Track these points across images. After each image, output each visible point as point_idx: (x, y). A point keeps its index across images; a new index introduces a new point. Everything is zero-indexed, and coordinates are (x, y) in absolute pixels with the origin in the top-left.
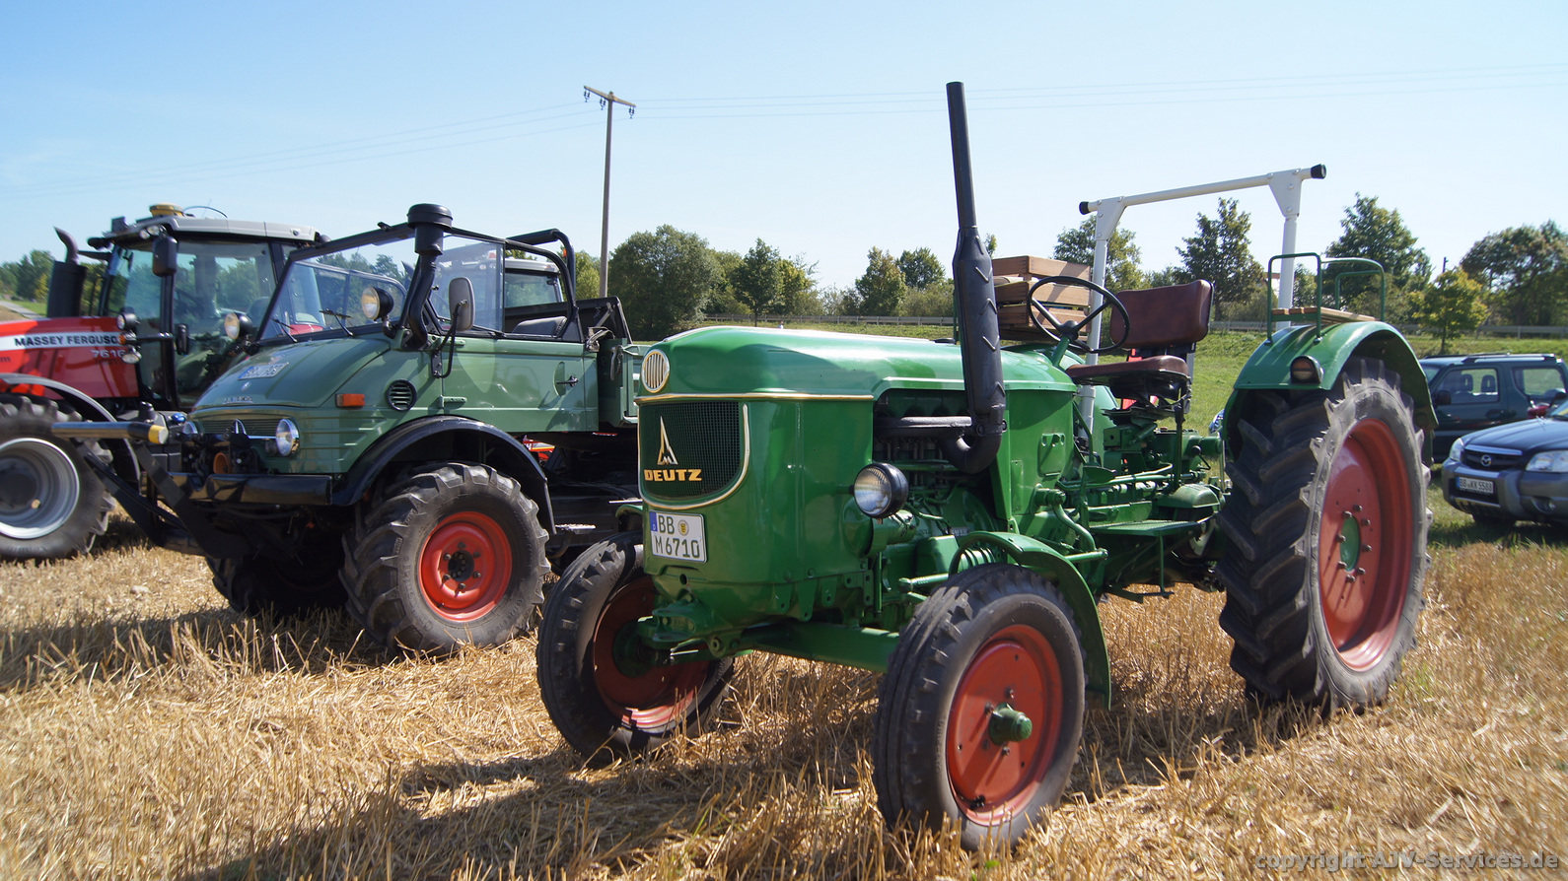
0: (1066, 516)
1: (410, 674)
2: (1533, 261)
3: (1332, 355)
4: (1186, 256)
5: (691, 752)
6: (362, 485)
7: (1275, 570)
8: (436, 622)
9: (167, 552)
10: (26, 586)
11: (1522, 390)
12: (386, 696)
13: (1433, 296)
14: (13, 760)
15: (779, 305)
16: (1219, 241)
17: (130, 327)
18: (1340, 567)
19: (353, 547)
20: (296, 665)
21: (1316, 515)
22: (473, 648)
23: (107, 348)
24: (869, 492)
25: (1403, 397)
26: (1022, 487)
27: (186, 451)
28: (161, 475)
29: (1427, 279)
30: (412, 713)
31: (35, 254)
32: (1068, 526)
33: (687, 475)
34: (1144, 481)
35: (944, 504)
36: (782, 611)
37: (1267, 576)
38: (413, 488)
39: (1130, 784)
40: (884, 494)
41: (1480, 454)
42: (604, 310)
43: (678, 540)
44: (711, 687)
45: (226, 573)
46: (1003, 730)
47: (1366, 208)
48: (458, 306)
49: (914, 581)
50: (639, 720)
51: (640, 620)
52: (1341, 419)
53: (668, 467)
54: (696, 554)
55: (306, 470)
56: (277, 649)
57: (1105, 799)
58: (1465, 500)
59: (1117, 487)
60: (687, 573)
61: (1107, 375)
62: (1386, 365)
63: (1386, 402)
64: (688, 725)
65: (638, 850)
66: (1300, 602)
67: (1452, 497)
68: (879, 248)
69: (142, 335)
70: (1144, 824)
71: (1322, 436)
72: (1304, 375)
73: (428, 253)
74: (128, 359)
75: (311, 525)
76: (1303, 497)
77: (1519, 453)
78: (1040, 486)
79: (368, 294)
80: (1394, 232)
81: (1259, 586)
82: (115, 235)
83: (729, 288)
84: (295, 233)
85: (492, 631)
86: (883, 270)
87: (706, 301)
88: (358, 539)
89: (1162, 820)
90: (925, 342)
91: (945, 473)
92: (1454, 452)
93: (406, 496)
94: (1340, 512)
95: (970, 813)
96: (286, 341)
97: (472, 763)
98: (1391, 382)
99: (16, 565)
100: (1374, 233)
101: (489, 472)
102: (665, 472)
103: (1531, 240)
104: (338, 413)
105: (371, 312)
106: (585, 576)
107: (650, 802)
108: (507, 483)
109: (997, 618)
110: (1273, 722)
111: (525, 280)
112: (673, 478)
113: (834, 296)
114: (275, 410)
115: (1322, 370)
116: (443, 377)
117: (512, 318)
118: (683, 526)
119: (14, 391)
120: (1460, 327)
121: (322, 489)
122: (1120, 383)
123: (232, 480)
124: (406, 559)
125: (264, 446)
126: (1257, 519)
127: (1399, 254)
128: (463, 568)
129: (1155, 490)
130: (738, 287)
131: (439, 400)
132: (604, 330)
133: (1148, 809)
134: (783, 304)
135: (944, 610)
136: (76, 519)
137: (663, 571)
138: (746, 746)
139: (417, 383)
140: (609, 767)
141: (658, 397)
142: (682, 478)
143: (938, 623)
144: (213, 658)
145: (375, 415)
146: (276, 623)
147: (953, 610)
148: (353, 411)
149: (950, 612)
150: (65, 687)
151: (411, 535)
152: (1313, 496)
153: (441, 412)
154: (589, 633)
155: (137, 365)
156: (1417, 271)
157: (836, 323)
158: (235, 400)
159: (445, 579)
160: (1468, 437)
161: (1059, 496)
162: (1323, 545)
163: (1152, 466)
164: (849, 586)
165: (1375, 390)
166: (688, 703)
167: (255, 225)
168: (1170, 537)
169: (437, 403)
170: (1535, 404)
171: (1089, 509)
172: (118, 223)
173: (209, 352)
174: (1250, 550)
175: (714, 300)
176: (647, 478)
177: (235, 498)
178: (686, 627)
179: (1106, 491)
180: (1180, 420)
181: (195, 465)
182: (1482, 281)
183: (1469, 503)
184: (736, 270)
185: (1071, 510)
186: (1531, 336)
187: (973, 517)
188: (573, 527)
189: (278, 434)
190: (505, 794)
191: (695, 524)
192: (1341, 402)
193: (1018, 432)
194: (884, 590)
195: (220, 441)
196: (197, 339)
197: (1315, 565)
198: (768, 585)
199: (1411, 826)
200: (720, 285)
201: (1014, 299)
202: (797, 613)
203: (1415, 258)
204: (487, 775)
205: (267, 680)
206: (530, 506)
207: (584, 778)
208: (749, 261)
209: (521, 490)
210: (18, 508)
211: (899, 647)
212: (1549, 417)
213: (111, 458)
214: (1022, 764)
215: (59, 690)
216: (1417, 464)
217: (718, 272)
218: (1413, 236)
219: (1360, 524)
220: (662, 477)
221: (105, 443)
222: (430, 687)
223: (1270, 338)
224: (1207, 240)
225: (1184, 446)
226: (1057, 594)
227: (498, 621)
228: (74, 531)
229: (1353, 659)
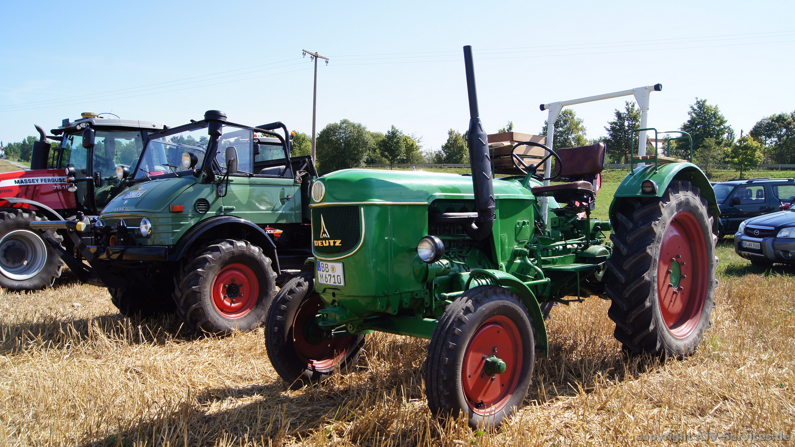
0: (529, 262)
1: (207, 345)
2: (787, 131)
3: (663, 180)
4: (609, 131)
5: (343, 382)
6: (183, 251)
7: (635, 288)
8: (221, 319)
9: (91, 286)
10: (20, 303)
11: (777, 197)
12: (194, 356)
13: (736, 150)
14: (8, 388)
15: (403, 159)
16: (626, 123)
17: (71, 174)
18: (670, 286)
19: (179, 282)
20: (150, 340)
21: (655, 260)
22: (239, 332)
23: (60, 184)
24: (425, 250)
25: (702, 200)
26: (507, 247)
27: (96, 235)
28: (83, 246)
29: (733, 141)
30: (206, 364)
31: (29, 138)
32: (531, 267)
33: (334, 243)
34: (572, 244)
35: (466, 257)
36: (383, 310)
37: (631, 291)
38: (208, 252)
39: (560, 396)
40: (433, 251)
41: (754, 229)
42: (305, 162)
43: (331, 275)
44: (353, 349)
45: (118, 296)
46: (492, 368)
47: (701, 105)
48: (230, 161)
49: (449, 294)
50: (316, 366)
51: (317, 316)
52: (668, 211)
53: (325, 239)
54: (339, 282)
55: (155, 243)
56: (141, 333)
57: (547, 403)
58: (746, 253)
59: (557, 247)
60: (336, 292)
61: (552, 191)
62: (692, 184)
63: (693, 203)
64: (341, 369)
65: (310, 429)
66: (648, 304)
67: (739, 251)
68: (453, 130)
69: (78, 178)
70: (566, 415)
71: (658, 220)
72: (648, 189)
73: (215, 134)
74: (70, 190)
75: (158, 271)
76: (648, 251)
77: (773, 228)
78: (516, 247)
79: (185, 156)
80: (715, 117)
81: (627, 296)
82: (64, 128)
83: (377, 151)
84: (154, 126)
85: (249, 323)
86: (455, 141)
87: (366, 157)
88: (181, 278)
89: (575, 413)
90: (457, 175)
91: (468, 241)
92: (741, 228)
93: (205, 256)
94: (669, 258)
95: (475, 410)
96: (146, 179)
97: (234, 388)
98: (695, 193)
99: (16, 293)
100: (705, 117)
101: (247, 244)
102: (324, 241)
103: (785, 120)
104: (171, 215)
105: (186, 164)
106: (288, 294)
107: (320, 406)
108: (256, 249)
109: (487, 312)
110: (635, 365)
111: (271, 148)
112: (327, 244)
113: (431, 154)
114: (140, 214)
115: (657, 187)
116: (223, 196)
117: (258, 167)
118: (333, 268)
119: (14, 206)
120: (750, 165)
121: (163, 252)
122: (559, 195)
123: (118, 249)
124: (205, 287)
125: (134, 232)
126: (625, 262)
127: (718, 128)
128: (234, 292)
129: (577, 248)
130: (382, 150)
131: (221, 208)
132: (304, 172)
133: (568, 408)
134: (405, 158)
135: (460, 308)
136: (45, 270)
137: (324, 290)
138: (370, 379)
139: (210, 199)
140: (301, 389)
141: (320, 204)
142: (332, 244)
143: (457, 315)
144: (109, 337)
145: (190, 216)
146: (142, 320)
147: (464, 308)
148: (178, 213)
149: (463, 309)
150: (36, 352)
151: (208, 275)
152: (654, 251)
153: (222, 214)
154: (291, 322)
155: (76, 192)
156: (728, 138)
157: (432, 167)
158: (120, 209)
159: (225, 297)
160: (748, 221)
161: (526, 252)
162: (660, 275)
163: (576, 236)
164: (417, 297)
165: (687, 197)
166: (342, 357)
167: (134, 122)
168: (582, 271)
169: (220, 210)
170: (783, 204)
171: (542, 258)
172: (66, 122)
173: (112, 186)
174: (622, 278)
175: (370, 157)
176: (315, 245)
177: (120, 258)
178: (335, 318)
179: (552, 250)
180: (588, 213)
181: (100, 242)
182: (761, 142)
183: (748, 254)
184: (381, 141)
185: (532, 259)
186: (786, 169)
187: (482, 263)
188: (289, 271)
189: (141, 226)
190: (249, 402)
191: (339, 267)
192: (668, 203)
193: (504, 220)
194: (436, 299)
195: (113, 230)
196: (106, 179)
197: (656, 285)
198: (375, 297)
199: (700, 415)
200: (373, 149)
201: (506, 154)
202: (390, 311)
203: (726, 130)
204: (240, 393)
205: (136, 348)
206: (267, 260)
207: (288, 395)
208: (388, 137)
209: (263, 253)
210: (17, 265)
211: (438, 327)
212: (789, 210)
213: (63, 239)
214: (503, 385)
215: (33, 354)
216: (710, 234)
217: (372, 143)
218: (725, 119)
219: (680, 264)
220: (322, 244)
221: (60, 232)
222: (217, 351)
223: (632, 171)
224: (620, 123)
225: (591, 226)
226: (519, 300)
227: (252, 318)
228: (44, 276)
229: (678, 332)
